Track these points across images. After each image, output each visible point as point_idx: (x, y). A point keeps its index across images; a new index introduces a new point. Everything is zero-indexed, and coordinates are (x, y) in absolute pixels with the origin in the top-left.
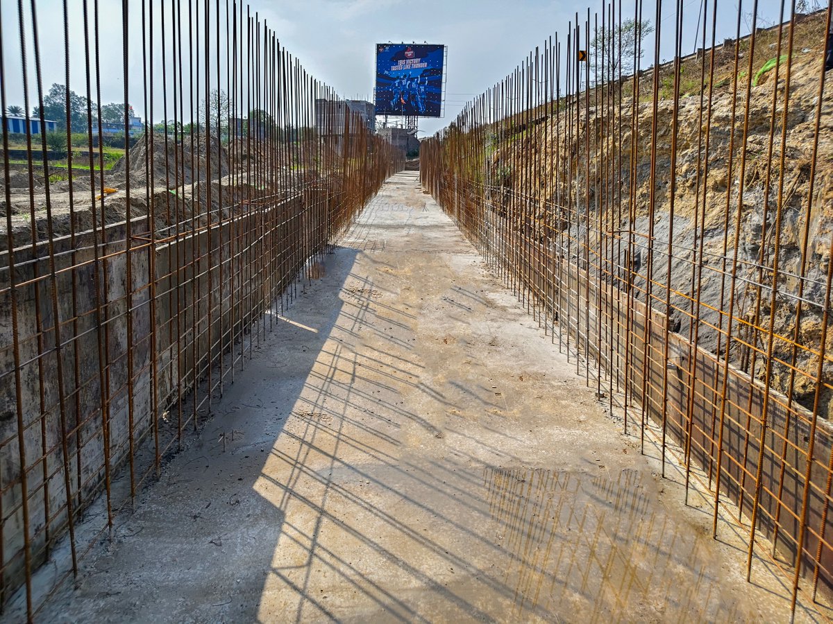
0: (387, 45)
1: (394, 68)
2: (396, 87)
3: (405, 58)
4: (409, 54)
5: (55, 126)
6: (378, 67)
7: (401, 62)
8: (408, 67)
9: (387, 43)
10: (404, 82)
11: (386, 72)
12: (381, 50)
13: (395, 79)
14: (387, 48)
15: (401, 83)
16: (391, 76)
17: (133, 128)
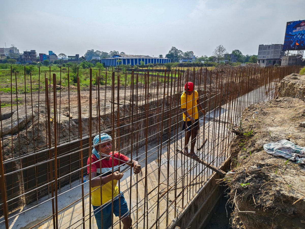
0: (292, 22)
1: (294, 31)
2: (294, 39)
3: (301, 26)
4: (303, 24)
5: (170, 60)
6: (286, 31)
7: (298, 28)
8: (301, 30)
9: (292, 21)
10: (298, 36)
11: (290, 33)
12: (289, 24)
13: (294, 36)
14: (292, 23)
15: (297, 37)
16: (293, 34)
17: (193, 59)
